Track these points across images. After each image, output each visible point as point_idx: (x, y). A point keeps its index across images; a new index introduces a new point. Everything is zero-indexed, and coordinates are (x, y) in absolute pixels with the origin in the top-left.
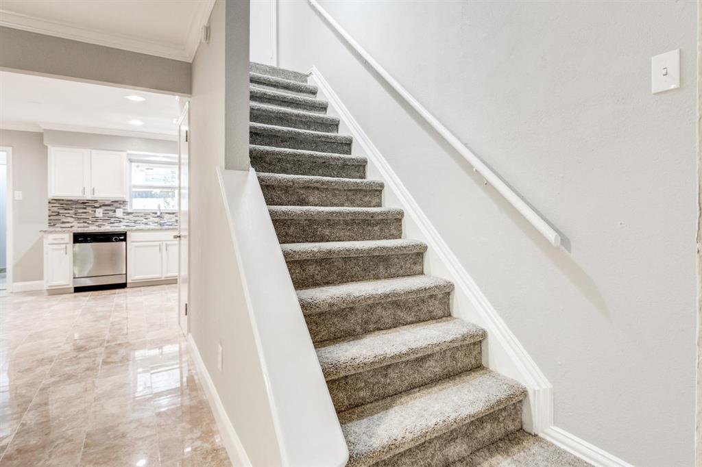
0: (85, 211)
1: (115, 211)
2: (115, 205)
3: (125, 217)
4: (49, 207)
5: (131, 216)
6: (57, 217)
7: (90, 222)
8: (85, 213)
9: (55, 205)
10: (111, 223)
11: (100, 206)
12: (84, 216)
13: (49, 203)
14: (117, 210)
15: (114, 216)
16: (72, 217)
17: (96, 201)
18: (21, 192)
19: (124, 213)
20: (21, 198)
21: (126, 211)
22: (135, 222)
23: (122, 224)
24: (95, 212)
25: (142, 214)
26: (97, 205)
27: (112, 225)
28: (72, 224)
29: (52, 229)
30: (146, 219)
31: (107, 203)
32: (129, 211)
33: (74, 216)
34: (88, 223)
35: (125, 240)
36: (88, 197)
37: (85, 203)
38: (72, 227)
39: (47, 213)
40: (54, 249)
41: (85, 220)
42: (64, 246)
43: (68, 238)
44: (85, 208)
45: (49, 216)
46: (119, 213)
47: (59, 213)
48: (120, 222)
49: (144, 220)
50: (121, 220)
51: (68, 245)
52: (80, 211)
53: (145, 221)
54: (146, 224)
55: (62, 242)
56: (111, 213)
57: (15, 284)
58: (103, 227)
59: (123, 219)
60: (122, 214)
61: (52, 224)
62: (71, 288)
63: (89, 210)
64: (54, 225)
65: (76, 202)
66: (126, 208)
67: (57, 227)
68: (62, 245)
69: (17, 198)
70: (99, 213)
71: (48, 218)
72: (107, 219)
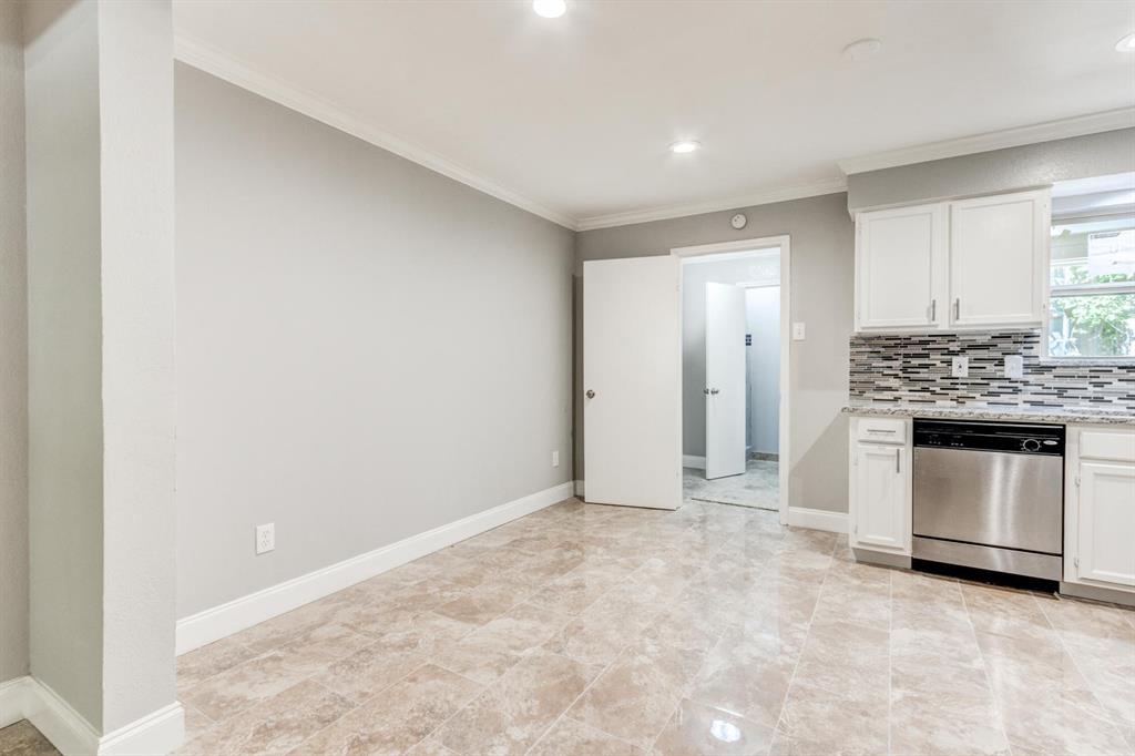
0: (926, 361)
1: (1001, 363)
2: (1003, 345)
3: (1031, 378)
4: (852, 354)
5: (1047, 378)
6: (864, 377)
7: (938, 390)
8: (926, 366)
9: (863, 350)
10: (991, 394)
11: (963, 351)
12: (924, 374)
13: (852, 344)
14: (1007, 358)
15: (999, 374)
16: (896, 376)
17: (951, 337)
18: (803, 324)
19: (1026, 366)
20: (802, 337)
21: (1033, 361)
22: (1061, 392)
23: (1020, 398)
24: (949, 363)
25: (1086, 372)
26: (954, 347)
27: (991, 399)
28: (896, 394)
29: (857, 403)
30: (1097, 385)
31: (980, 340)
32: (1043, 360)
33: (901, 374)
34: (933, 392)
35: (1060, 450)
36: (943, 326)
37: (927, 342)
38: (896, 399)
39: (847, 366)
40: (868, 455)
41: (926, 385)
42: (895, 448)
43: (902, 430)
44: (927, 356)
45: (852, 373)
46: (1014, 367)
47: (870, 365)
48: (1016, 391)
49: (1091, 388)
50: (1020, 386)
51: (902, 449)
52: (915, 362)
53: (1091, 391)
54: (1099, 400)
55: (890, 439)
56: (991, 368)
57: (794, 510)
58: (968, 402)
59: (1026, 383)
60: (1022, 370)
61: (857, 390)
62: (907, 557)
63: (936, 359)
64: (862, 393)
65: (906, 341)
66: (1033, 352)
67: (868, 399)
68: (888, 448)
69: (796, 337)
70: (961, 366)
71: (848, 378)
72: (981, 383)
